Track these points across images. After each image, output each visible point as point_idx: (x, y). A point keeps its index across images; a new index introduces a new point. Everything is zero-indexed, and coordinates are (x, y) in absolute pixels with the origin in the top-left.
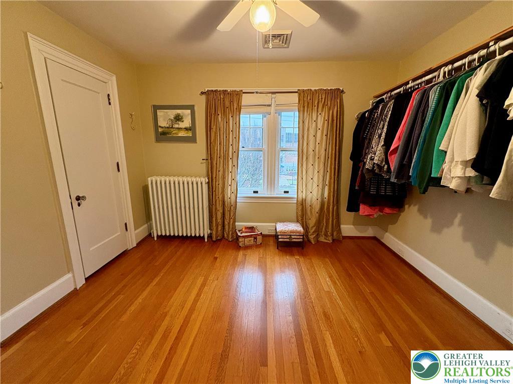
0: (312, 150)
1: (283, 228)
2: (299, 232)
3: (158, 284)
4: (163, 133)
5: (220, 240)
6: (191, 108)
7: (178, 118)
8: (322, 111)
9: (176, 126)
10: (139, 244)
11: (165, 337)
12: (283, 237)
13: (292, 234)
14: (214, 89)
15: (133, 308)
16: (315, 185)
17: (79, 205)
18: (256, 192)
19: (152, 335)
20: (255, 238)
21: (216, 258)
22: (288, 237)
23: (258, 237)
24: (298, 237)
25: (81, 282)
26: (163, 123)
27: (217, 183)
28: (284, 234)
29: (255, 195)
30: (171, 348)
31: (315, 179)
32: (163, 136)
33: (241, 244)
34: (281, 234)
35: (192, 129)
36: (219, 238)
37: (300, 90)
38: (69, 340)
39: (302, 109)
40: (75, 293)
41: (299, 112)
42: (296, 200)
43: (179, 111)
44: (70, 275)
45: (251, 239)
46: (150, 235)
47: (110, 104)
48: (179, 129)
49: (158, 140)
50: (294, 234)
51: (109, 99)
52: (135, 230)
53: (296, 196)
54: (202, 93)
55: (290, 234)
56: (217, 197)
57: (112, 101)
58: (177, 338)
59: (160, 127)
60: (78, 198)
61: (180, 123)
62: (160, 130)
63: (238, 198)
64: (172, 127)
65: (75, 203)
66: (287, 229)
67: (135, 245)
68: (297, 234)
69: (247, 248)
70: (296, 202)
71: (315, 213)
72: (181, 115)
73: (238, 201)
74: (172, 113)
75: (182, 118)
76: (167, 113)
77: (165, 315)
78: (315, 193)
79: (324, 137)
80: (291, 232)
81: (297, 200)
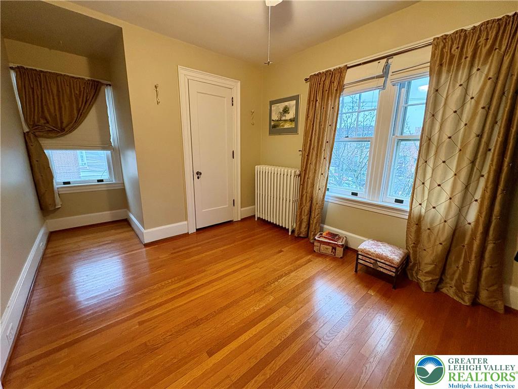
0: (446, 137)
1: (368, 247)
2: (391, 261)
3: (222, 251)
4: (274, 126)
5: (303, 238)
6: (296, 98)
7: (286, 110)
8: (485, 63)
9: (284, 118)
10: (243, 220)
11: (189, 284)
12: (364, 258)
13: (378, 260)
14: (316, 73)
15: (196, 257)
16: (445, 197)
17: (198, 178)
18: (354, 194)
19: (186, 278)
20: (334, 248)
21: (281, 251)
22: (372, 261)
23: (337, 248)
24: (388, 268)
25: (192, 230)
26: (275, 117)
27: (307, 176)
28: (367, 255)
29: (354, 198)
30: (183, 293)
31: (448, 187)
32: (275, 128)
33: (315, 249)
34: (363, 254)
35: (294, 120)
36: (302, 235)
37: (438, 38)
38: (160, 257)
39: (437, 68)
40: (186, 235)
41: (430, 75)
42: (408, 214)
43: (286, 104)
44: (186, 223)
45: (329, 247)
46: (254, 216)
47: (233, 104)
48: (286, 121)
49: (271, 133)
50: (382, 261)
51: (233, 101)
52: (241, 208)
53: (408, 209)
54: (306, 80)
55: (376, 259)
56: (305, 191)
57: (234, 103)
58: (192, 289)
59: (273, 121)
60: (199, 173)
61: (286, 115)
62: (272, 123)
63: (326, 197)
64: (281, 120)
65: (196, 177)
66: (372, 250)
67: (240, 220)
68: (387, 263)
69: (321, 255)
70: (407, 217)
71: (438, 242)
72: (288, 106)
73: (325, 199)
74: (281, 106)
75: (288, 110)
76: (278, 106)
77: (205, 271)
78: (442, 209)
79: (480, 112)
80: (378, 256)
81: (410, 216)
